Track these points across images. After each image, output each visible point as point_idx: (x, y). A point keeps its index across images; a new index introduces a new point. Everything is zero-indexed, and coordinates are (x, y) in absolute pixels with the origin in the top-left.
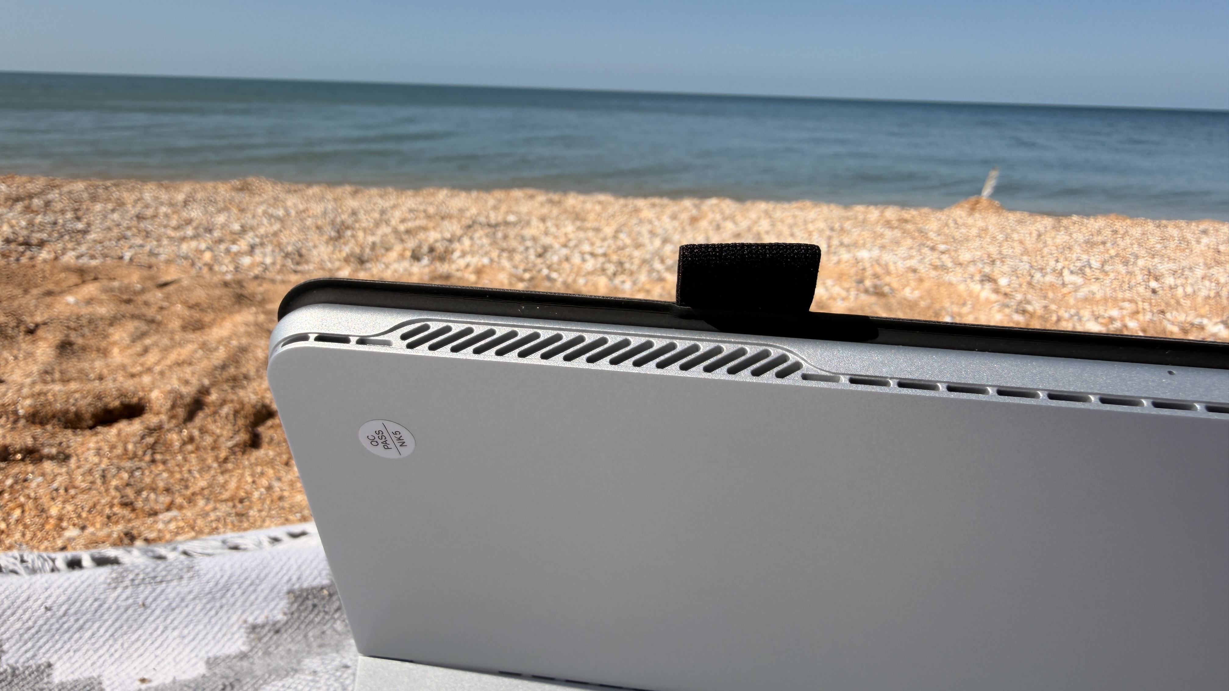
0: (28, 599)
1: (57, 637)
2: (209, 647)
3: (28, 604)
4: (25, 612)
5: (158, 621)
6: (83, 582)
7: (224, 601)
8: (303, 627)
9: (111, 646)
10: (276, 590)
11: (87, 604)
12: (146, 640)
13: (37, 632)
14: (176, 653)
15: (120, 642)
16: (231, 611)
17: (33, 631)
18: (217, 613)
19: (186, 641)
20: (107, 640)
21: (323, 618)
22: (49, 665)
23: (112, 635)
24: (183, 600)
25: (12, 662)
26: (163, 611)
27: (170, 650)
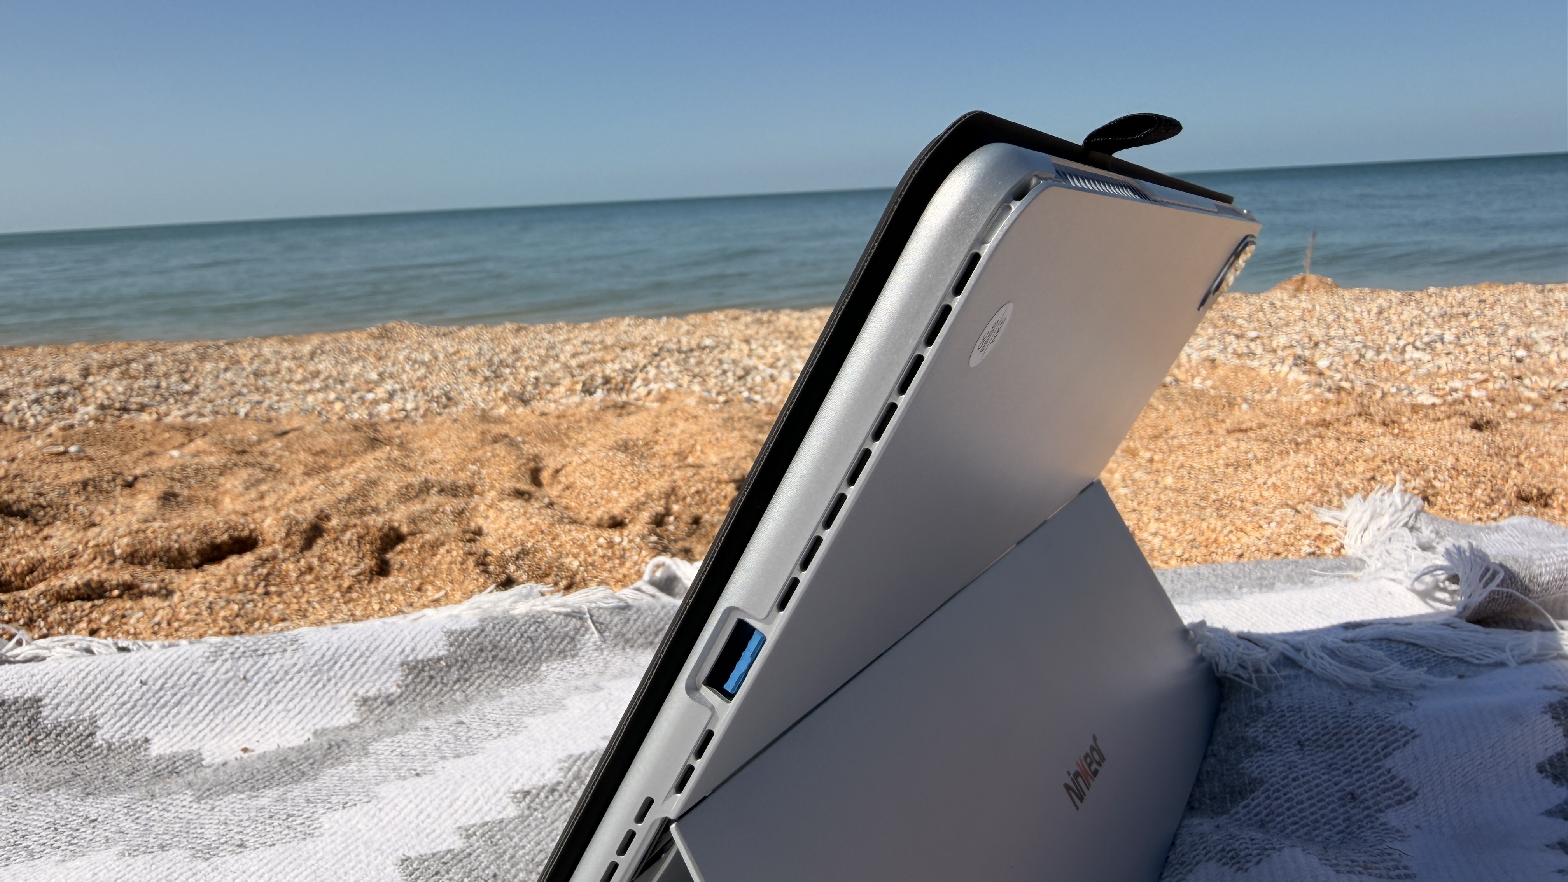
0: (122, 675)
1: (154, 712)
2: (316, 720)
3: (122, 679)
4: (119, 687)
5: (261, 695)
6: (179, 657)
7: (332, 674)
8: (418, 699)
9: (212, 721)
10: (388, 662)
11: (185, 678)
12: (249, 714)
13: (133, 708)
14: (281, 726)
15: (221, 716)
16: (340, 685)
17: (129, 706)
18: (324, 686)
19: (292, 714)
20: (207, 715)
21: (441, 690)
22: (147, 741)
23: (212, 710)
24: (287, 673)
25: (107, 737)
26: (266, 684)
27: (274, 723)
